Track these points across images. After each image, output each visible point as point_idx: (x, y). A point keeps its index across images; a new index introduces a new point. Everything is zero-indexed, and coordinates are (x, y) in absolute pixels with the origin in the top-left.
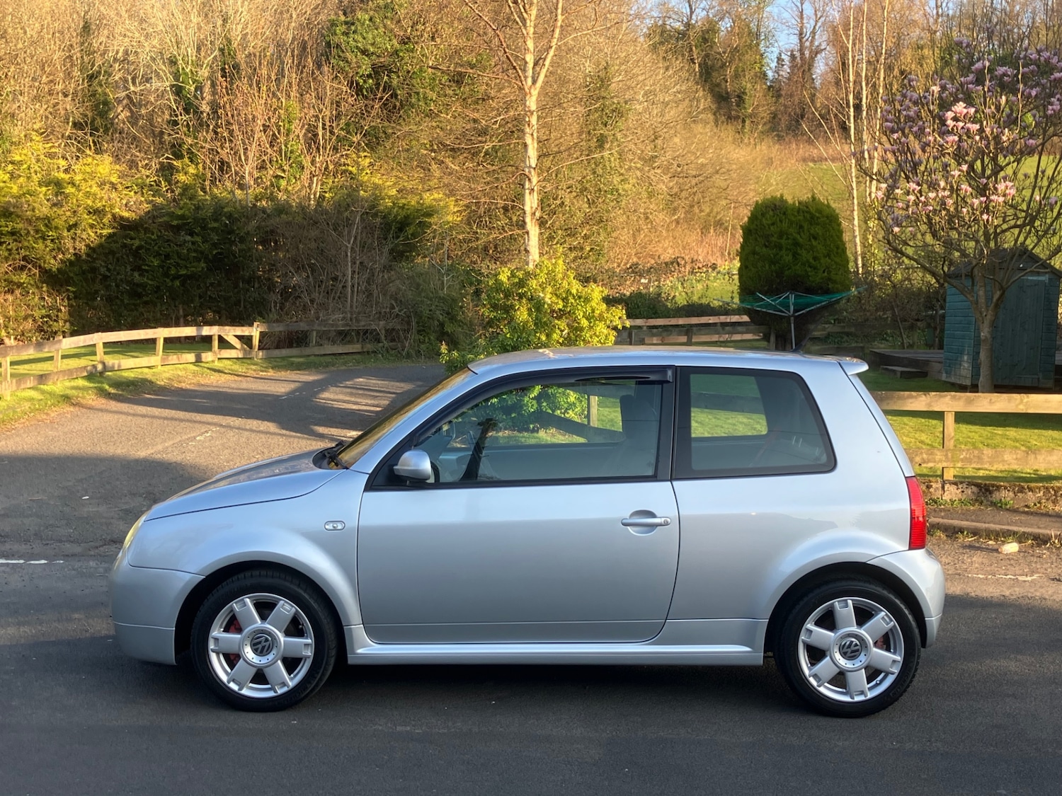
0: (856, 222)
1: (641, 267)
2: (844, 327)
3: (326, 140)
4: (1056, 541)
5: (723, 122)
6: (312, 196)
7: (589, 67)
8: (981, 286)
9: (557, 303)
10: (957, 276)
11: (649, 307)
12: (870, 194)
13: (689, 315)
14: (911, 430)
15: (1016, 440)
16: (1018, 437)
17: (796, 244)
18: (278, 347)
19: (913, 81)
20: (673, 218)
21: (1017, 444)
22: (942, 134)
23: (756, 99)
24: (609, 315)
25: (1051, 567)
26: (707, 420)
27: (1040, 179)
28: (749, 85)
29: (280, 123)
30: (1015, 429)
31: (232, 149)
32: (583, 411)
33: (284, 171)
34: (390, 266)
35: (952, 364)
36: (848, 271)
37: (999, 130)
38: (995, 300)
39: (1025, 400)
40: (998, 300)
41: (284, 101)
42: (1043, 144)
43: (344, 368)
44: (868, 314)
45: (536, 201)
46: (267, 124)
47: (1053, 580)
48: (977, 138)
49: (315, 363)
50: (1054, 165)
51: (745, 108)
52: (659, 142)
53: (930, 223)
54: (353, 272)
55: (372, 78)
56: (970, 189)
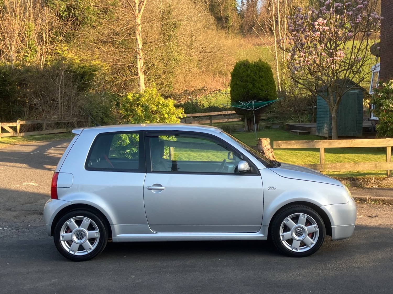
0: (278, 70)
1: (188, 91)
2: (275, 114)
3: (47, 39)
4: (369, 200)
5: (220, 29)
6: (41, 64)
7: (162, 6)
8: (331, 95)
9: (154, 108)
10: (321, 91)
11: (193, 109)
12: (283, 58)
13: (209, 112)
14: (305, 156)
15: (349, 159)
16: (350, 158)
17: (254, 80)
18: (28, 131)
19: (300, 9)
20: (201, 70)
21: (350, 161)
22: (313, 32)
23: (234, 19)
24: (177, 112)
25: (368, 212)
26: (220, 156)
27: (354, 50)
28: (230, 13)
29: (26, 32)
30: (348, 154)
31: (4, 44)
32: (167, 154)
33: (28, 53)
34: (78, 94)
35: (320, 128)
36: (275, 91)
37: (337, 29)
38: (337, 101)
39: (353, 142)
40: (338, 101)
41: (27, 22)
42: (355, 35)
43: (59, 139)
44: (284, 109)
45: (142, 64)
46: (20, 33)
47: (369, 217)
48: (328, 33)
49: (46, 138)
50: (359, 44)
51: (229, 23)
52: (193, 38)
53: (309, 69)
54: (61, 97)
55: (66, 11)
56: (326, 55)
